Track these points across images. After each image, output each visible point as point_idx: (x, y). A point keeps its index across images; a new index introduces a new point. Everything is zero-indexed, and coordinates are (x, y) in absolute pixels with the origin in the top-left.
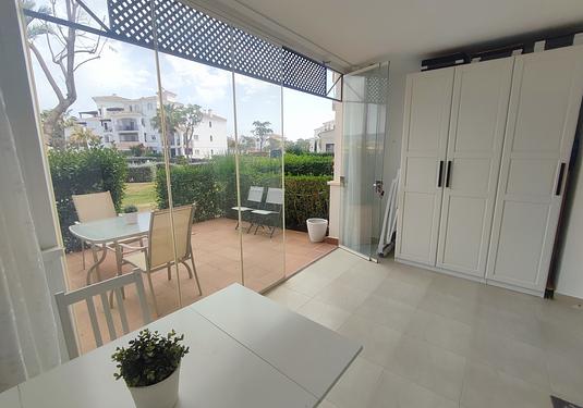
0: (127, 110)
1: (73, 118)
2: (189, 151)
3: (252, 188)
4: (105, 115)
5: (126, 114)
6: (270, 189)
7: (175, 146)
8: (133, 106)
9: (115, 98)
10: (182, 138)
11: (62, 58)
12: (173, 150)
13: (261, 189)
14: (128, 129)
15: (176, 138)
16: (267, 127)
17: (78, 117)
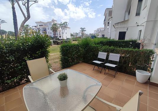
0: (44, 25)
1: (31, 28)
2: (60, 37)
3: (100, 53)
4: (39, 27)
5: (44, 27)
6: (111, 54)
7: (57, 35)
8: (46, 24)
9: (41, 22)
10: (58, 33)
11: (25, 3)
12: (56, 36)
13: (106, 54)
14: (44, 31)
15: (57, 33)
16: (84, 30)
17: (32, 27)
